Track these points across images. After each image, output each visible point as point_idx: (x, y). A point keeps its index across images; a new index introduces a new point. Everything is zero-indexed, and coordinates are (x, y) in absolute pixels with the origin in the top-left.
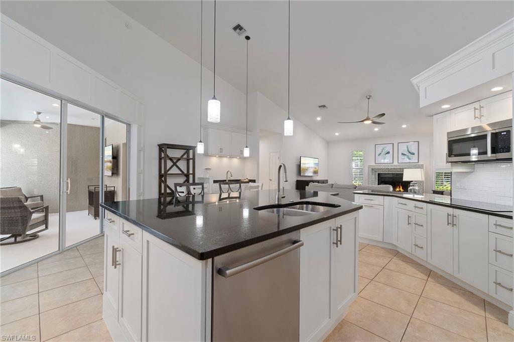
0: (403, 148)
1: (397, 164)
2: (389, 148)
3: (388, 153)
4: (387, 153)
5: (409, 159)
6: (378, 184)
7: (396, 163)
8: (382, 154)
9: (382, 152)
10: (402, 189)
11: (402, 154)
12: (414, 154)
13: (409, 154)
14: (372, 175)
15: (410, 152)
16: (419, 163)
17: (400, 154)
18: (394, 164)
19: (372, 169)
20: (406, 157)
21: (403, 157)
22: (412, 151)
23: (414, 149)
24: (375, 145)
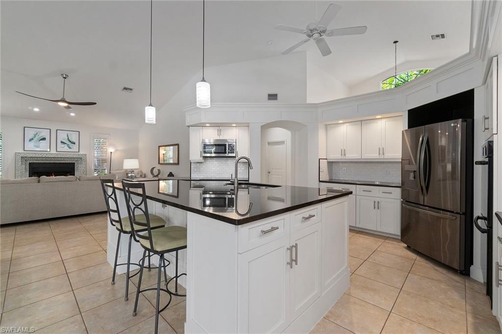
0: (62, 136)
1: (55, 152)
2: (45, 133)
3: (44, 139)
4: (41, 140)
5: (70, 148)
6: (29, 177)
7: (53, 151)
8: (35, 139)
9: (35, 136)
11: (62, 142)
12: (74, 143)
13: (69, 143)
14: (22, 164)
15: (70, 141)
16: (80, 153)
19: (22, 157)
20: (66, 145)
21: (63, 146)
22: (73, 140)
23: (74, 138)
24: (25, 127)
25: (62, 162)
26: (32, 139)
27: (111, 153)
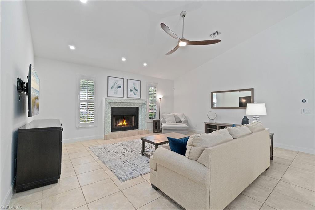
0: (131, 85)
1: (126, 98)
2: (120, 82)
3: (120, 87)
4: (118, 87)
5: (135, 95)
8: (115, 87)
9: (114, 85)
10: (126, 123)
12: (138, 91)
13: (134, 91)
15: (135, 89)
16: (141, 99)
17: (129, 90)
18: (124, 98)
20: (132, 93)
21: (131, 93)
22: (138, 88)
24: (108, 77)
25: (131, 106)
26: (113, 87)
27: (160, 99)
